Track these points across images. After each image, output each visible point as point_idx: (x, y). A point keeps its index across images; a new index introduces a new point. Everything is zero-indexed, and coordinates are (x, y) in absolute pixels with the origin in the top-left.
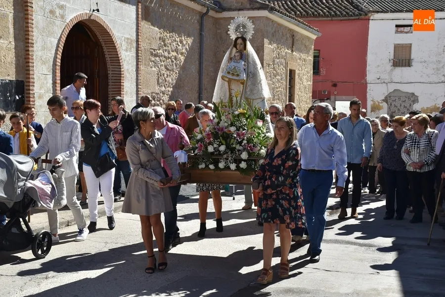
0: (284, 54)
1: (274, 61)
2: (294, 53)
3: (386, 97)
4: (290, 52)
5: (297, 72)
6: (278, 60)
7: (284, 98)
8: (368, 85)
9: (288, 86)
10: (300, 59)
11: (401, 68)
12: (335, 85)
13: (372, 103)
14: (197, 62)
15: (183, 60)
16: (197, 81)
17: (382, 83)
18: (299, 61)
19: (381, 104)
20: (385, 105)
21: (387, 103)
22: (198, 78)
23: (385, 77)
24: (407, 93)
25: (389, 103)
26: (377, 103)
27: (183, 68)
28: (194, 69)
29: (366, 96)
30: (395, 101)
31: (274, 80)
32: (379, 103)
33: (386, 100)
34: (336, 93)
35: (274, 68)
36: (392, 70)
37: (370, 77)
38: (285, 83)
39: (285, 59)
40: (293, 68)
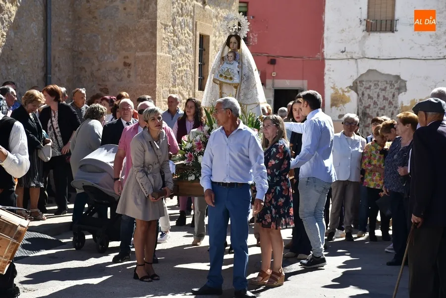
0: (190, 8)
1: (174, 19)
2: (207, 7)
3: (355, 83)
4: (200, 4)
5: (212, 39)
6: (181, 19)
7: (191, 83)
8: (327, 62)
9: (198, 63)
10: (217, 17)
11: (378, 34)
12: (273, 62)
13: (332, 91)
14: (41, 18)
15: (14, 13)
16: (41, 50)
17: (348, 59)
18: (215, 20)
19: (347, 94)
20: (353, 95)
21: (356, 91)
22: (42, 45)
23: (354, 49)
24: (388, 75)
25: (360, 93)
26: (340, 92)
27: (15, 27)
28: (35, 28)
29: (323, 79)
30: (369, 88)
31: (174, 52)
32: (343, 91)
33: (354, 87)
34: (274, 74)
35: (174, 32)
36: (364, 37)
37: (330, 49)
38: (192, 58)
39: (192, 17)
40: (206, 33)
